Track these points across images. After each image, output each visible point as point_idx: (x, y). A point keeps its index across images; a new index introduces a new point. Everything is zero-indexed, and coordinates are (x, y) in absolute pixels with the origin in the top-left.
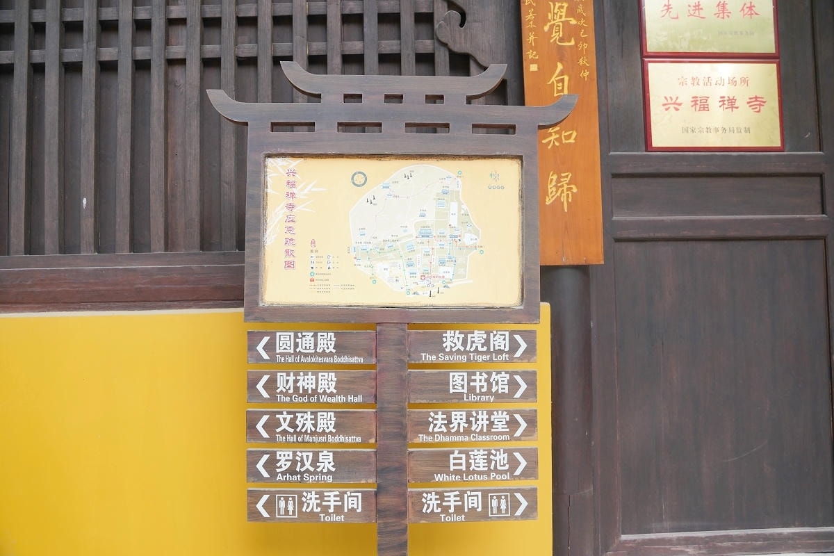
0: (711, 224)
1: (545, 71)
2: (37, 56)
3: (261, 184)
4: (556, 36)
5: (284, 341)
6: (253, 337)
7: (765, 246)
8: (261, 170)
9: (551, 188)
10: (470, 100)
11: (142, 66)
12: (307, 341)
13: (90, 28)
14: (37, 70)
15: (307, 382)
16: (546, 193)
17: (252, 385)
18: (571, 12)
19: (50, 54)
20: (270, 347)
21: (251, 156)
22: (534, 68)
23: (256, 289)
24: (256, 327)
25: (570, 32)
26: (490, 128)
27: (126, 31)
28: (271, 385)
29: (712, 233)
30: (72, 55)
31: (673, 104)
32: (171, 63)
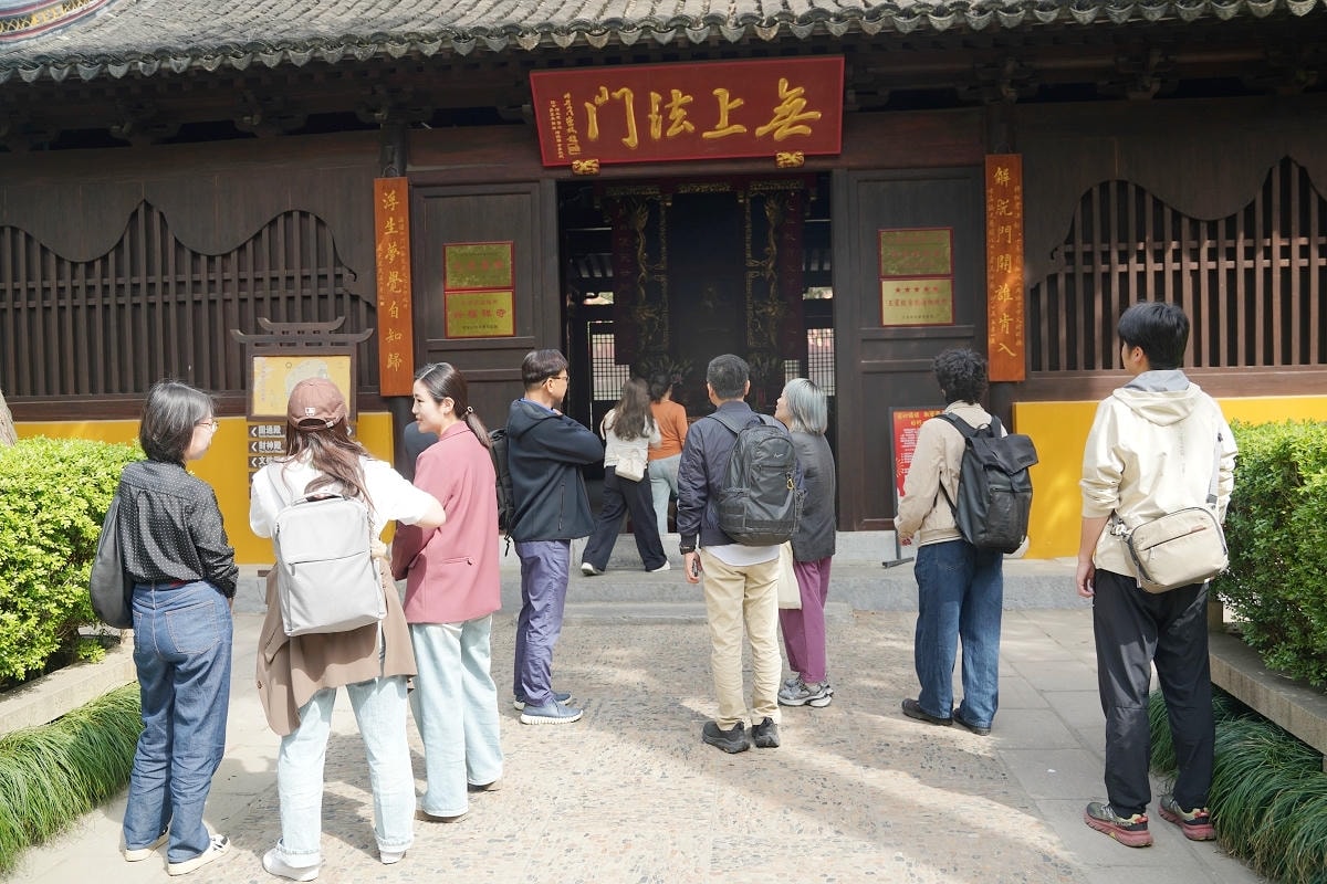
0: (475, 374)
1: (388, 305)
2: (166, 298)
3: (252, 368)
4: (392, 288)
5: (262, 429)
6: (251, 428)
7: (505, 384)
8: (251, 362)
9: (390, 360)
10: (330, 332)
11: (212, 302)
12: (270, 429)
13: (189, 285)
14: (166, 304)
15: (270, 445)
16: (387, 363)
17: (250, 446)
18: (400, 276)
19: (171, 297)
20: (256, 432)
21: (247, 356)
22: (382, 304)
23: (251, 409)
24: (251, 424)
25: (399, 286)
26: (338, 344)
27: (204, 286)
28: (257, 447)
29: (477, 379)
30: (181, 298)
31: (459, 315)
32: (226, 301)
